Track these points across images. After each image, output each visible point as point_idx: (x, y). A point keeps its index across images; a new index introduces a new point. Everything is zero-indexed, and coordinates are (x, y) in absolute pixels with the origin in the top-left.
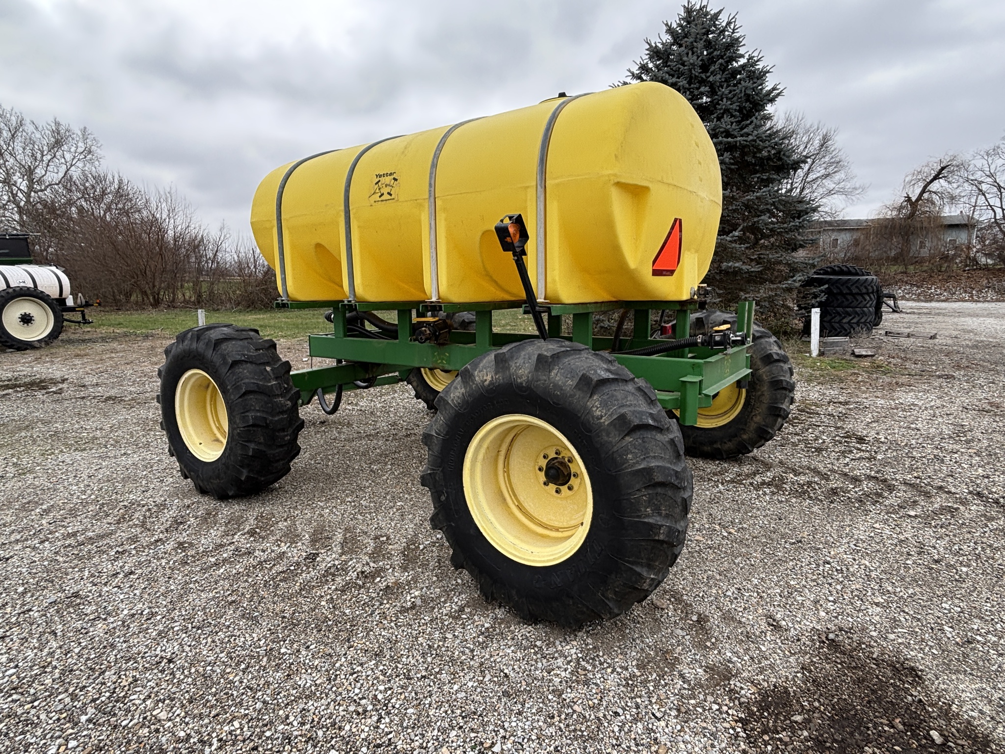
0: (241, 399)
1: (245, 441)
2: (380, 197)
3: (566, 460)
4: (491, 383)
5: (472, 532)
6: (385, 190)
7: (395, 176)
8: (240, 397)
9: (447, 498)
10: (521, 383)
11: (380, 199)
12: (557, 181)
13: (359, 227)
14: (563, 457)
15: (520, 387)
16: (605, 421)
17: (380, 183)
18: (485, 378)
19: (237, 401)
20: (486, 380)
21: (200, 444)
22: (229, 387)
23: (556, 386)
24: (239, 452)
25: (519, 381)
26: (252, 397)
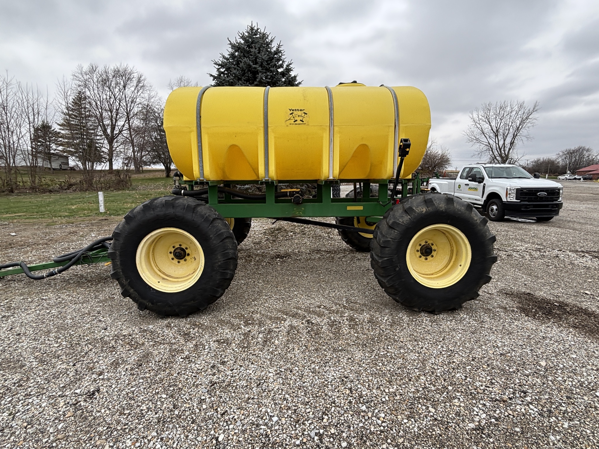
0: (222, 243)
1: (224, 270)
2: (294, 122)
3: (430, 244)
4: (426, 212)
5: (412, 281)
6: (299, 119)
7: (304, 111)
8: (221, 241)
9: (400, 269)
10: (442, 210)
11: (294, 123)
12: (405, 125)
13: (275, 137)
14: (429, 244)
15: (442, 212)
16: (478, 221)
17: (293, 114)
18: (422, 210)
19: (219, 244)
20: (423, 211)
21: (159, 282)
22: (211, 236)
23: (458, 210)
24: (219, 278)
25: (441, 209)
26: (227, 240)
